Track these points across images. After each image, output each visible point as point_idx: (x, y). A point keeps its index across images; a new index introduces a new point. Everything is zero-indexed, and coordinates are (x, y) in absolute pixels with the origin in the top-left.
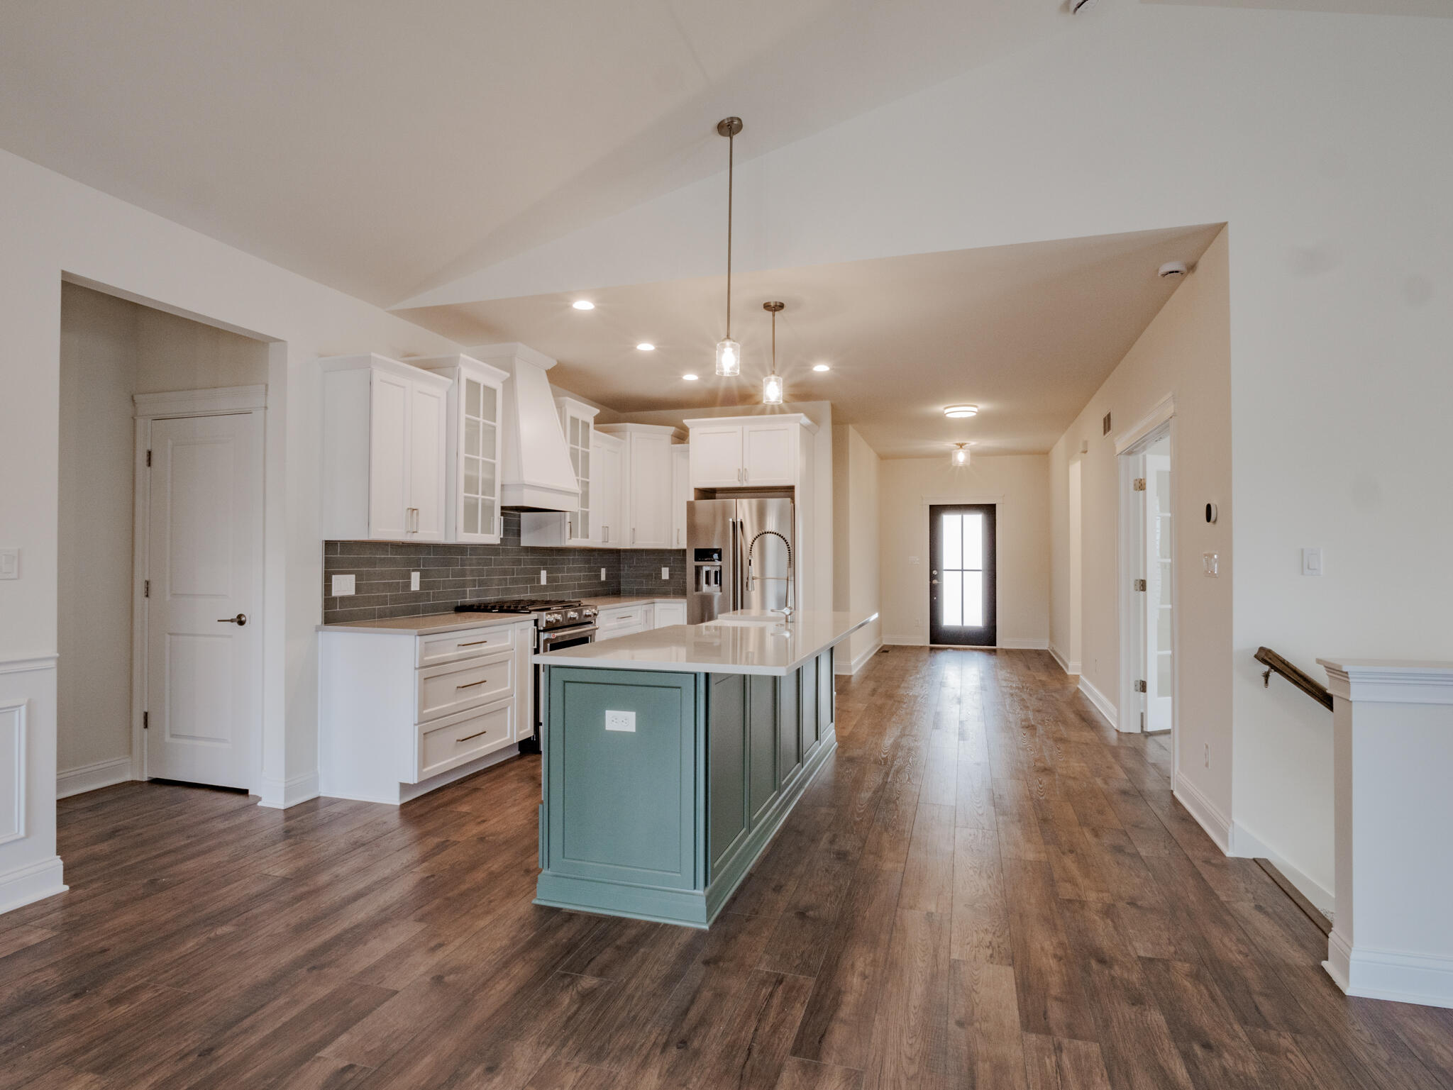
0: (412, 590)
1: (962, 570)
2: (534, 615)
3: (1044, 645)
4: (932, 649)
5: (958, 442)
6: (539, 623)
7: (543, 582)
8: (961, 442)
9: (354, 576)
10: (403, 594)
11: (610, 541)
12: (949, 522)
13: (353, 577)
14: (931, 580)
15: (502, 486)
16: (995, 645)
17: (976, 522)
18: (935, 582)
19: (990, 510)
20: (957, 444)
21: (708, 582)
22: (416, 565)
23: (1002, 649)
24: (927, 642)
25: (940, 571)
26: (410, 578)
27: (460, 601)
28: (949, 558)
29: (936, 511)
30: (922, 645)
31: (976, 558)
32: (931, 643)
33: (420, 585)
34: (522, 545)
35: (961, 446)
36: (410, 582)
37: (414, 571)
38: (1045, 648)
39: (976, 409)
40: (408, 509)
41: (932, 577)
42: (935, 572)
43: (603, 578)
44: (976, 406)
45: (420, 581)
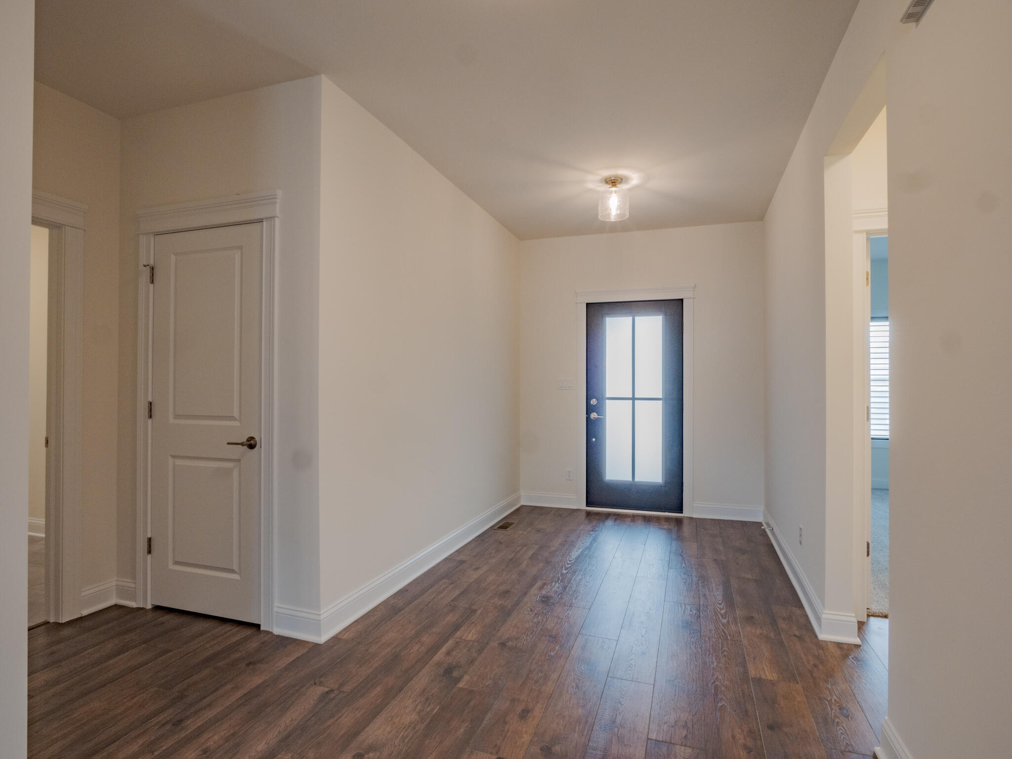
1: (634, 399)
3: (757, 516)
4: (588, 514)
12: (615, 329)
14: (588, 413)
16: (681, 511)
17: (652, 328)
18: (594, 415)
19: (674, 309)
23: (691, 518)
24: (581, 504)
25: (601, 399)
29: (595, 312)
30: (575, 507)
31: (652, 381)
32: (588, 504)
38: (759, 519)
41: (589, 409)
42: (594, 402)
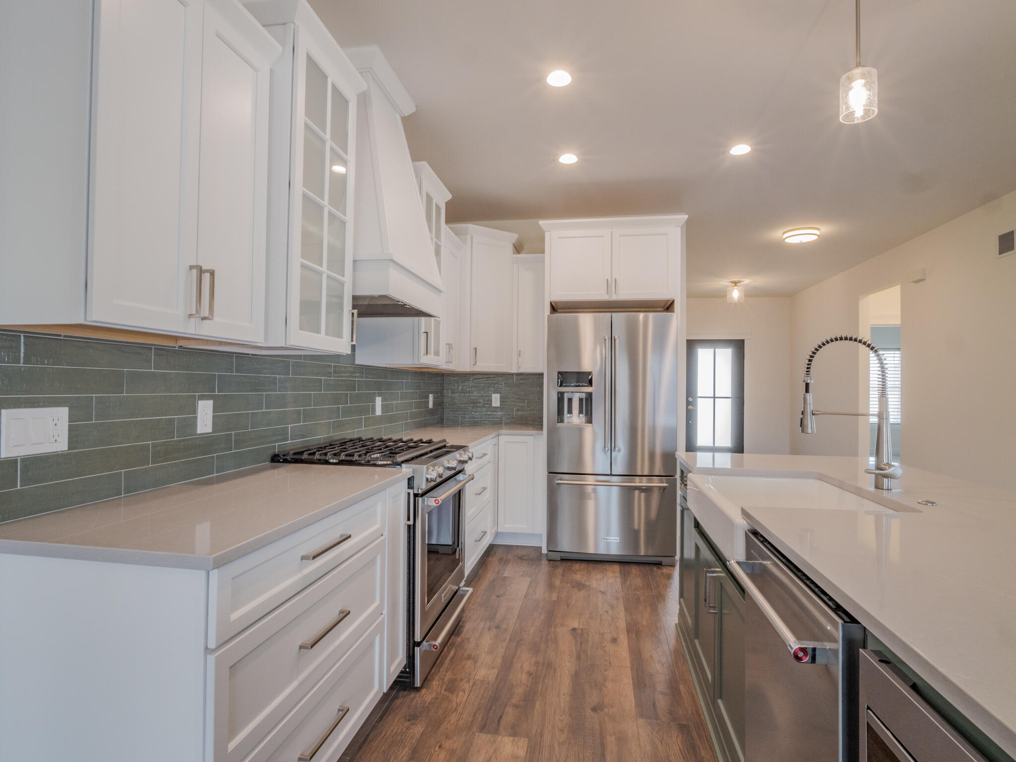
0: (199, 432)
1: (714, 397)
2: (407, 470)
5: (733, 280)
6: (416, 483)
7: (379, 412)
8: (736, 280)
9: (65, 410)
10: (180, 441)
11: (453, 362)
12: (704, 355)
13: (63, 413)
14: (687, 406)
15: (354, 261)
17: (725, 356)
18: (690, 407)
19: (739, 346)
20: (732, 282)
21: (570, 412)
22: (206, 387)
25: (695, 398)
26: (195, 412)
27: (277, 447)
28: (703, 387)
29: (692, 345)
31: (726, 386)
33: (214, 424)
34: (357, 363)
35: (735, 283)
36: (196, 417)
37: (202, 398)
39: (817, 232)
40: (191, 267)
41: (688, 403)
42: (690, 399)
43: (431, 405)
44: (818, 229)
45: (214, 416)
